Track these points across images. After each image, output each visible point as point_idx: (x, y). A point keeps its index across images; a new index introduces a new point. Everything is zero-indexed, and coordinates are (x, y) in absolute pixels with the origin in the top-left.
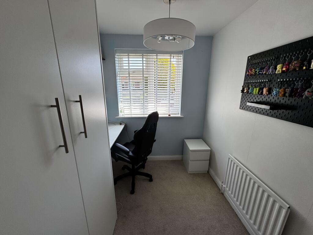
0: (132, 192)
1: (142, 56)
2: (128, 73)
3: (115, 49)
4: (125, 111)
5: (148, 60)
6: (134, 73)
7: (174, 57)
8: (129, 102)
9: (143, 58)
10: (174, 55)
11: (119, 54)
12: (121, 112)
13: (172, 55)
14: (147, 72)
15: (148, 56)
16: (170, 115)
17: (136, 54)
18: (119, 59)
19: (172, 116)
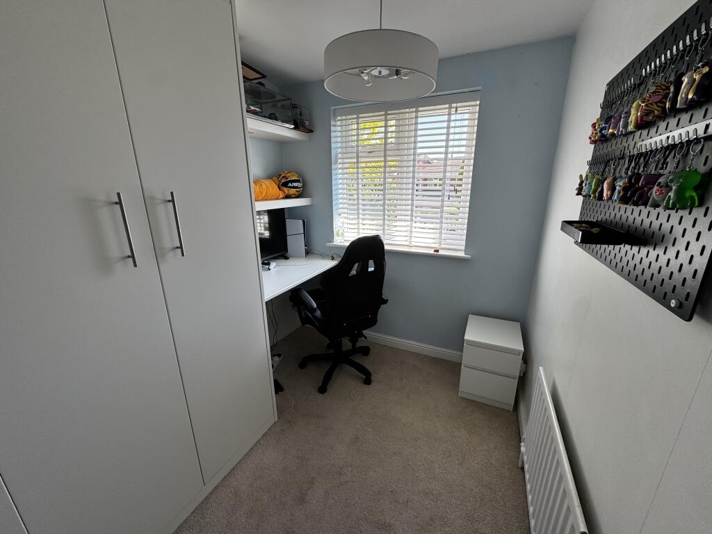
0: (322, 390)
1: (383, 117)
2: (355, 155)
3: (332, 108)
4: (346, 234)
5: (401, 123)
6: (371, 155)
7: (456, 111)
8: (356, 217)
9: (386, 120)
10: (459, 105)
11: (344, 117)
12: (338, 235)
13: (454, 105)
14: (397, 151)
15: (402, 113)
16: (438, 251)
17: (373, 112)
18: (344, 128)
19: (441, 252)
